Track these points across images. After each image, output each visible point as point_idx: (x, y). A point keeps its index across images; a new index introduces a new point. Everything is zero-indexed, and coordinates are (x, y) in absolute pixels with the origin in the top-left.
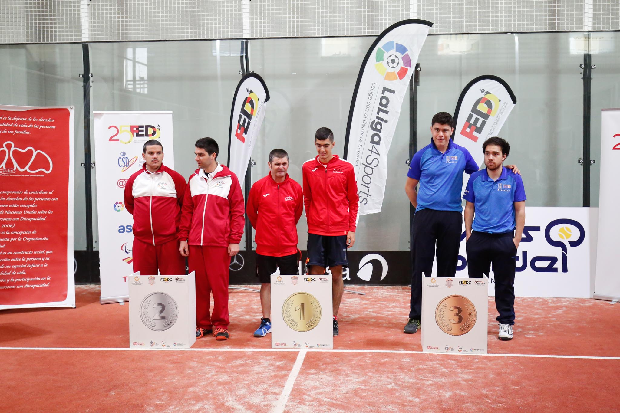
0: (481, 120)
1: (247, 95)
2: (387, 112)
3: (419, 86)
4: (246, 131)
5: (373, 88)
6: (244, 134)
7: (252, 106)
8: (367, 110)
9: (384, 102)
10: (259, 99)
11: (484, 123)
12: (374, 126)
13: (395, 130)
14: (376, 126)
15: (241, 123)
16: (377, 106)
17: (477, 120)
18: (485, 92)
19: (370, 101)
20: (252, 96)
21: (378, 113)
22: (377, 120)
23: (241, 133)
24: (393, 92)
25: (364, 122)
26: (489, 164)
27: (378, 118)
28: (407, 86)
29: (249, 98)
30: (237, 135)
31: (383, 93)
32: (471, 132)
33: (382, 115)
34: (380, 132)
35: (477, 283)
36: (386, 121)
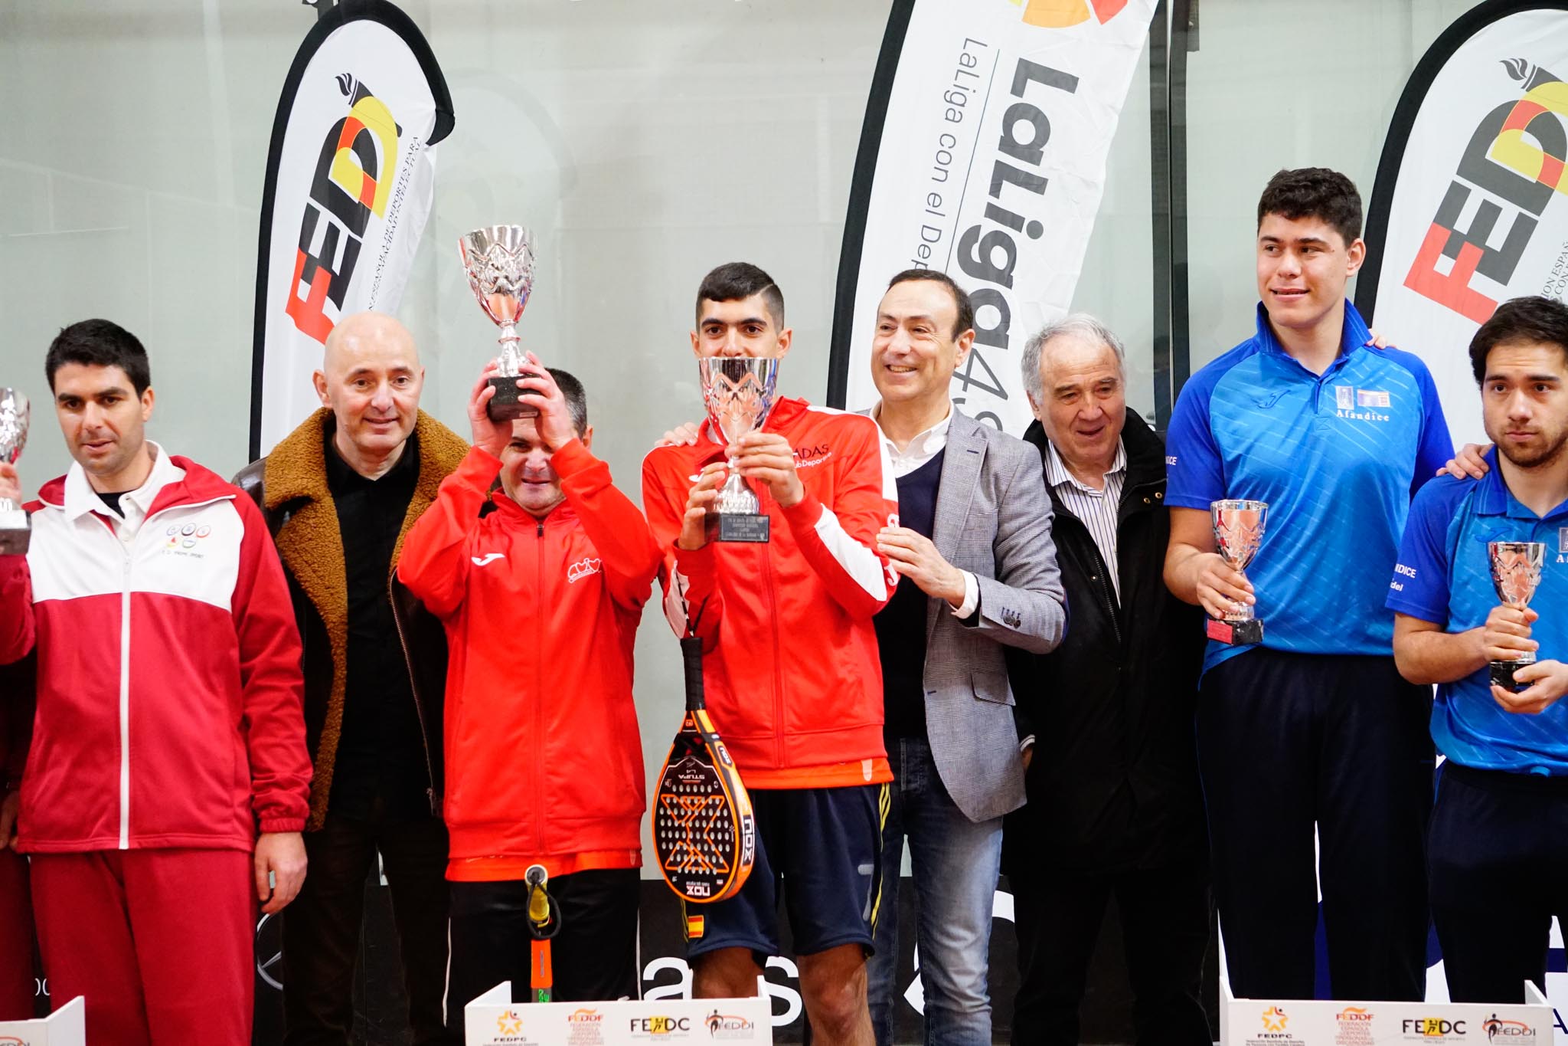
0: (1510, 212)
1: (341, 107)
2: (1037, 185)
3: (1197, 49)
4: (337, 289)
5: (967, 65)
6: (329, 305)
7: (370, 165)
8: (941, 175)
9: (1024, 132)
10: (399, 130)
11: (1522, 231)
12: (975, 256)
13: (1078, 272)
14: (985, 253)
15: (316, 248)
16: (991, 154)
17: (1488, 215)
18: (1528, 72)
19: (951, 128)
20: (364, 113)
21: (995, 190)
22: (990, 226)
23: (316, 302)
24: (1068, 83)
25: (928, 234)
26: (1509, 440)
27: (993, 212)
28: (1139, 52)
29: (354, 122)
30: (295, 307)
31: (1018, 89)
32: (1461, 275)
33: (1012, 198)
34: (1008, 283)
35: (1493, 1028)
36: (1035, 230)
